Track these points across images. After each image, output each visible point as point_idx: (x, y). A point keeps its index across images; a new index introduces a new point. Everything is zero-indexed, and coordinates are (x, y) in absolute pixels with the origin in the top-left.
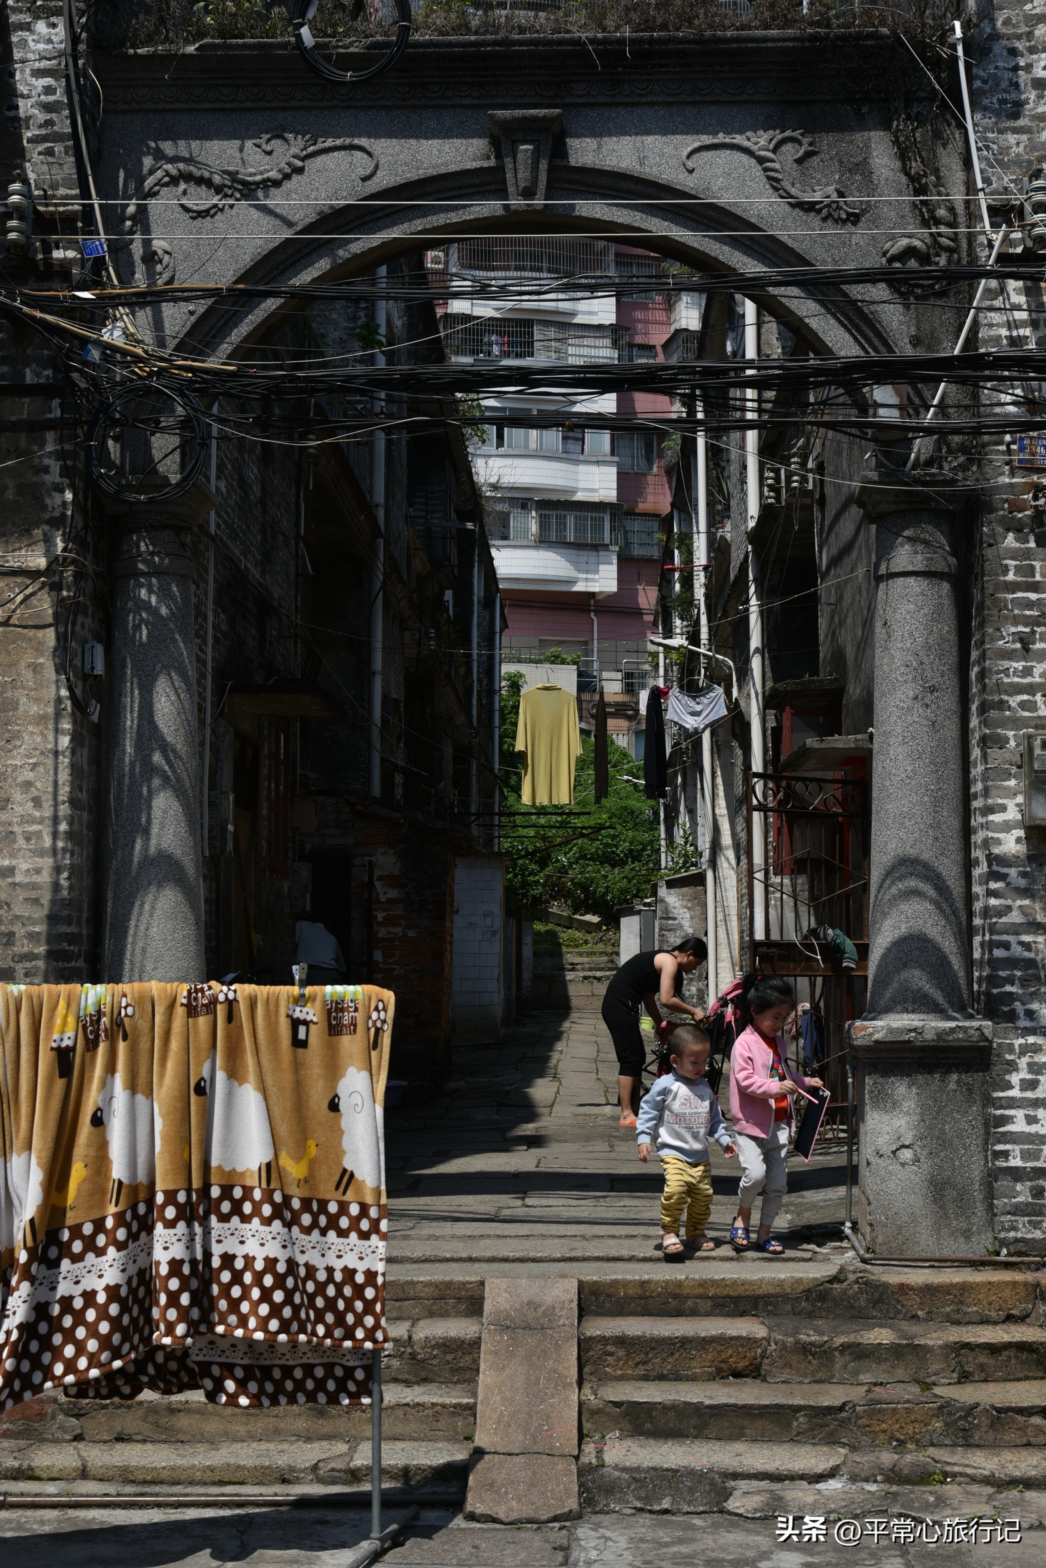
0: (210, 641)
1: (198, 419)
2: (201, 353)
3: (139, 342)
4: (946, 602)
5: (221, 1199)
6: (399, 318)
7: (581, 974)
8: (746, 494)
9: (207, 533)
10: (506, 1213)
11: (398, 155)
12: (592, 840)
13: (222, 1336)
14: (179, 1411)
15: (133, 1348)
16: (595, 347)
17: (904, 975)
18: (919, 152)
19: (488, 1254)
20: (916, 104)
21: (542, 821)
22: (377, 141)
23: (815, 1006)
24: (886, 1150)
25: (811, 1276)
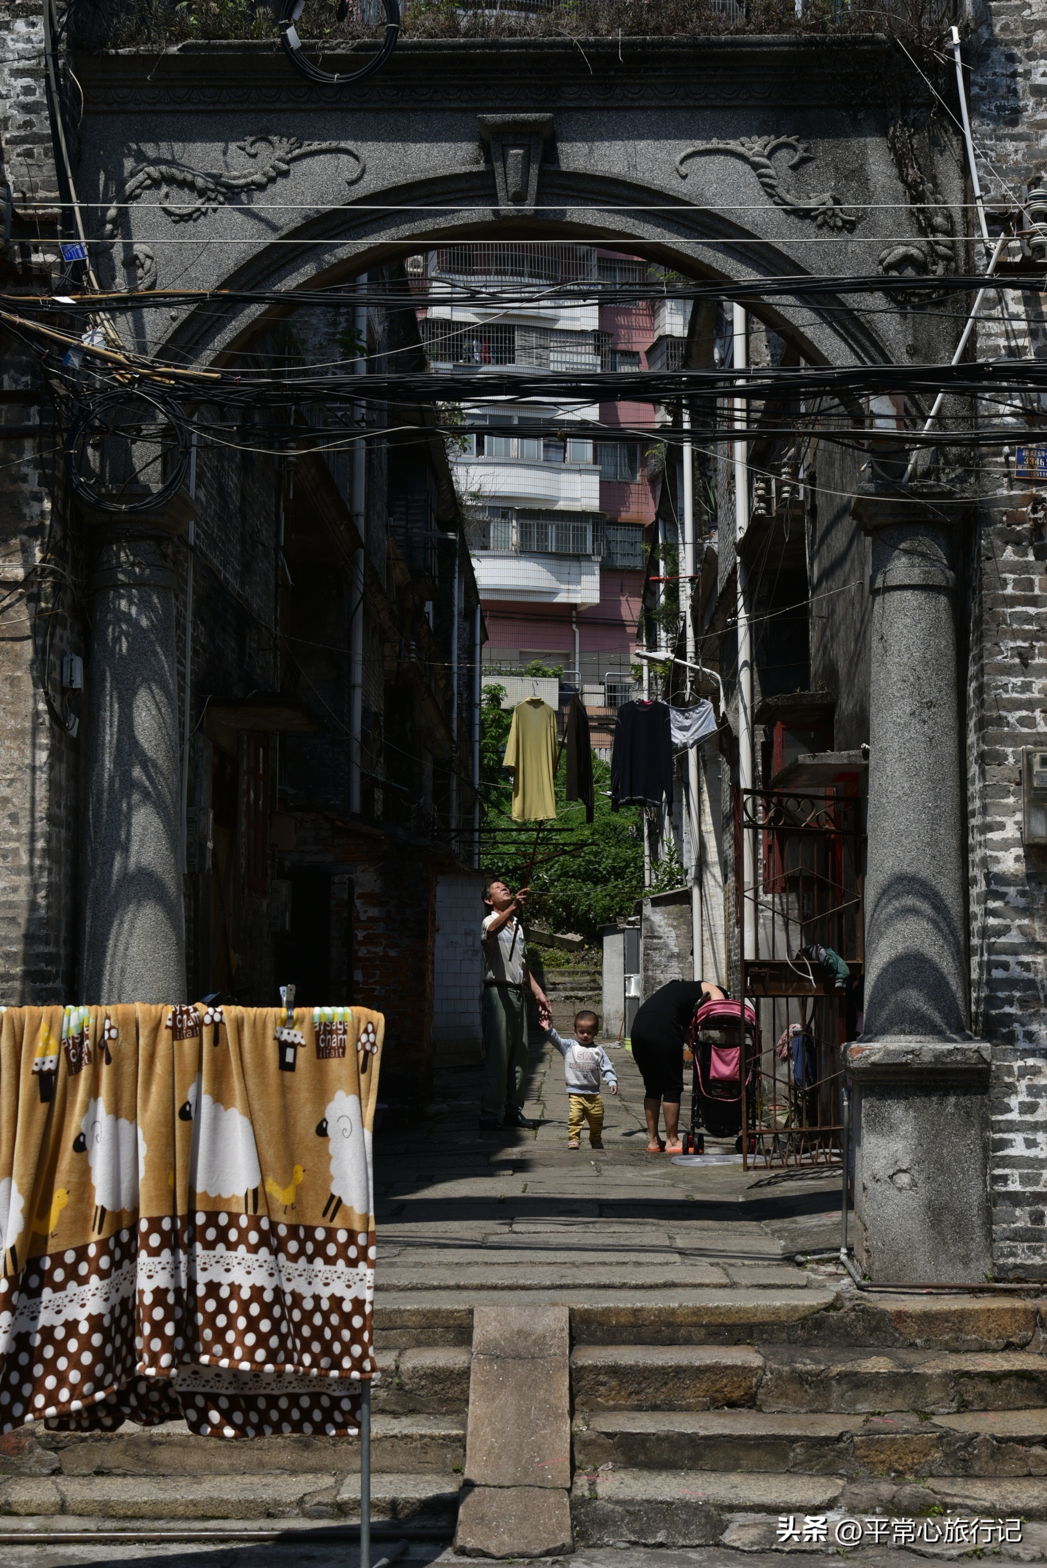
0: (189, 654)
1: (181, 428)
2: (184, 360)
3: (120, 348)
4: (944, 616)
5: (206, 1226)
6: (380, 324)
7: (563, 994)
8: (734, 505)
9: (186, 543)
10: (493, 1239)
11: (385, 159)
12: (574, 857)
13: (207, 1366)
14: (161, 1444)
15: (116, 1379)
16: (578, 353)
17: (901, 995)
18: (916, 159)
19: (476, 1282)
20: (912, 111)
21: (523, 837)
22: (364, 145)
23: (806, 1027)
24: (883, 1174)
25: (807, 1303)
